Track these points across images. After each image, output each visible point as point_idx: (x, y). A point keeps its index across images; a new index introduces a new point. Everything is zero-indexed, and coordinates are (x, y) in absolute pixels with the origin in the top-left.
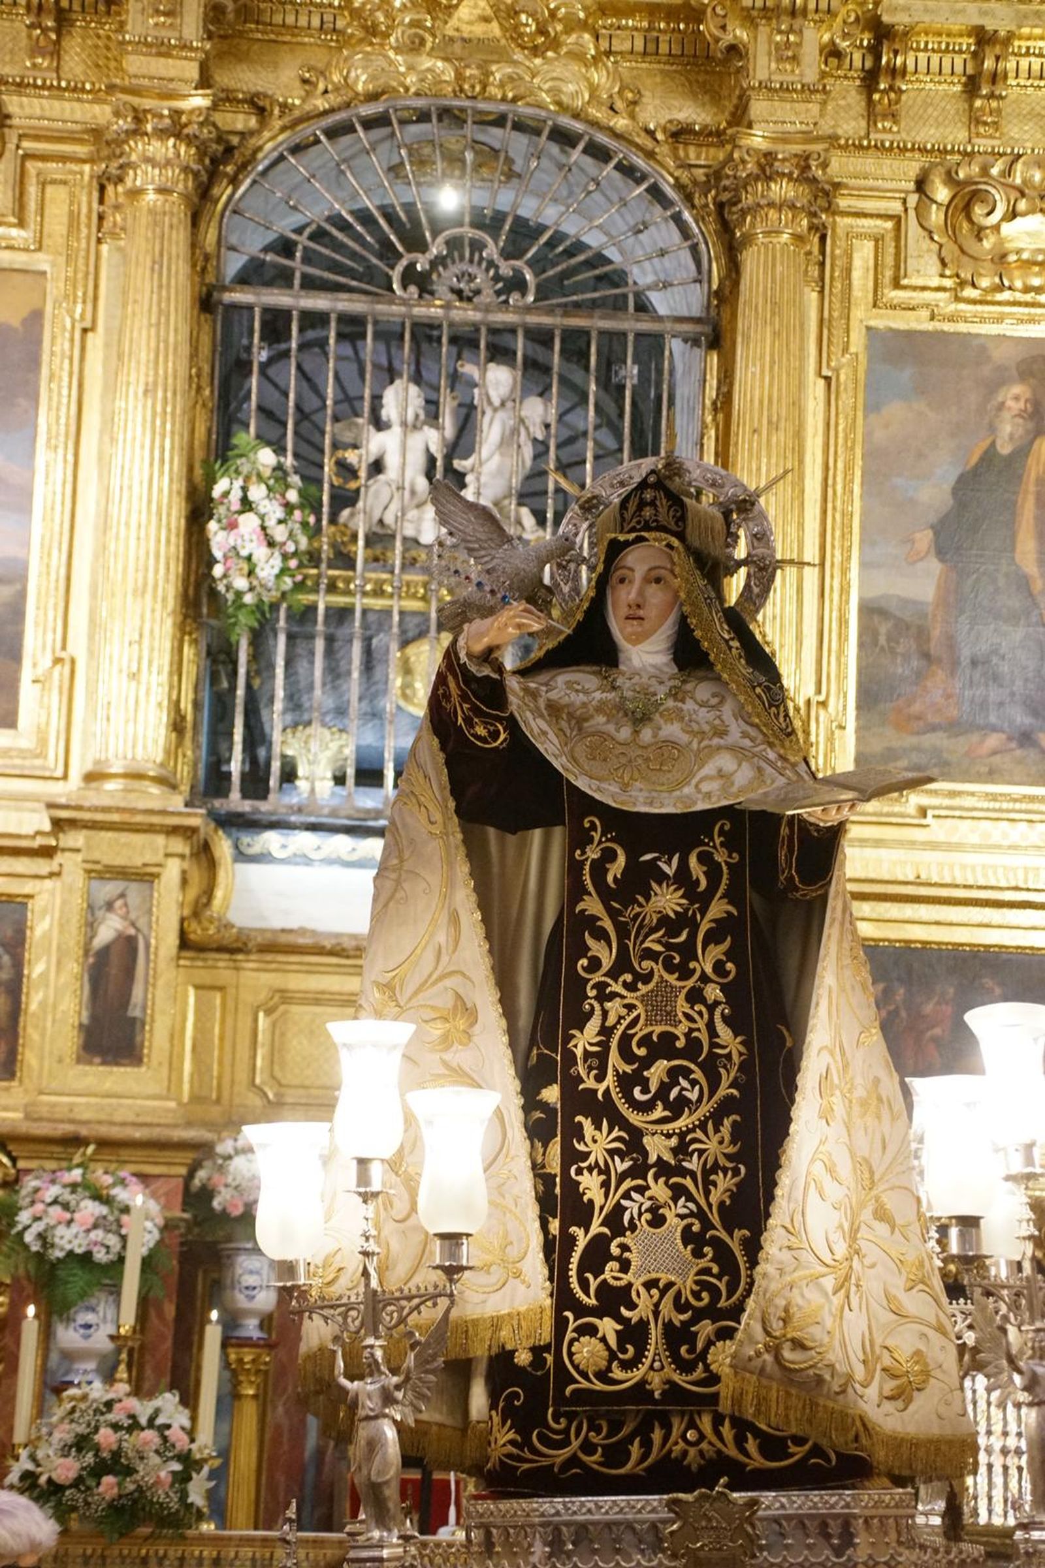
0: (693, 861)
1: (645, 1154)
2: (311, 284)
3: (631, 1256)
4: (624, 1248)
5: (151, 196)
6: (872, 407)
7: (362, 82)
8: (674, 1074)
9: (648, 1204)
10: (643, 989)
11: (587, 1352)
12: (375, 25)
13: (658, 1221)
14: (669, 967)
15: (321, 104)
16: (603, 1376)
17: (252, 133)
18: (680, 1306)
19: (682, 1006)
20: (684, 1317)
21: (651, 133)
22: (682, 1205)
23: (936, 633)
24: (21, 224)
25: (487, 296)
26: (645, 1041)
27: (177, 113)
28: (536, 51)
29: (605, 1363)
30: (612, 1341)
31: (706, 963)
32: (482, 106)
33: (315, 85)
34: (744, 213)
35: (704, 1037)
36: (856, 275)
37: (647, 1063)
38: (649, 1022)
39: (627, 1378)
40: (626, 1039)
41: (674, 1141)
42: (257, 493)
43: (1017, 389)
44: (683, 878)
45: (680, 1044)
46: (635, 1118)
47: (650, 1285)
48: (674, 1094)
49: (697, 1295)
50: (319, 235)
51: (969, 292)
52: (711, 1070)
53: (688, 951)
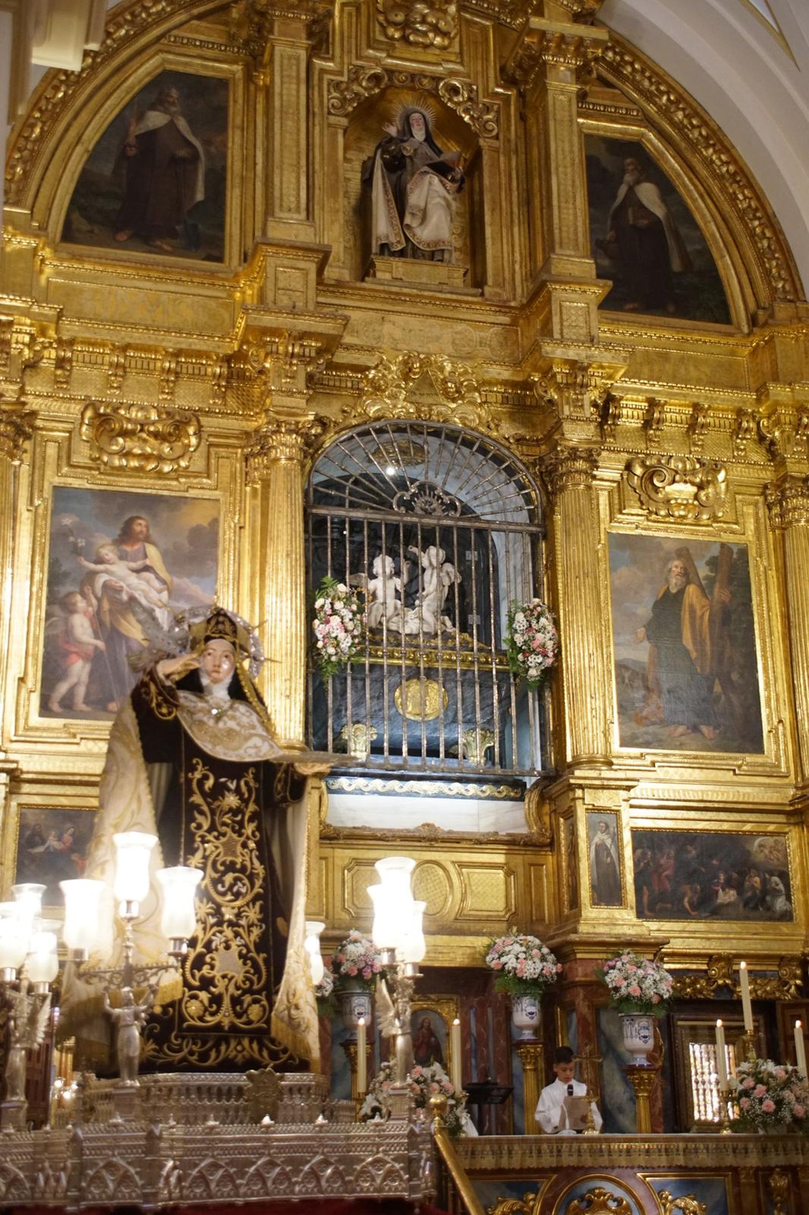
0: (242, 783)
1: (222, 915)
2: (353, 505)
3: (217, 963)
4: (212, 959)
5: (283, 462)
6: (613, 569)
7: (372, 411)
8: (236, 880)
9: (223, 939)
10: (223, 840)
11: (194, 1008)
12: (380, 386)
13: (227, 947)
14: (234, 831)
15: (354, 422)
16: (201, 1019)
17: (320, 435)
18: (238, 988)
19: (239, 849)
20: (239, 992)
21: (507, 439)
22: (238, 941)
23: (650, 677)
24: (208, 477)
25: (439, 513)
26: (223, 864)
27: (297, 423)
28: (454, 400)
29: (201, 1013)
30: (206, 1002)
31: (249, 829)
32: (431, 424)
33: (350, 413)
34: (562, 475)
35: (248, 864)
36: (601, 507)
37: (224, 873)
38: (226, 855)
39: (211, 1020)
40: (214, 863)
41: (236, 911)
42: (339, 605)
43: (676, 563)
44: (238, 791)
45: (238, 866)
46: (219, 899)
47: (224, 977)
48: (235, 889)
49: (244, 982)
50: (356, 482)
51: (653, 517)
52: (251, 878)
53: (241, 824)
